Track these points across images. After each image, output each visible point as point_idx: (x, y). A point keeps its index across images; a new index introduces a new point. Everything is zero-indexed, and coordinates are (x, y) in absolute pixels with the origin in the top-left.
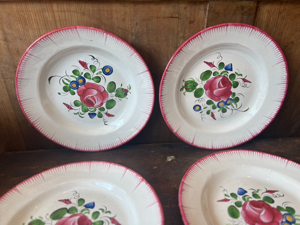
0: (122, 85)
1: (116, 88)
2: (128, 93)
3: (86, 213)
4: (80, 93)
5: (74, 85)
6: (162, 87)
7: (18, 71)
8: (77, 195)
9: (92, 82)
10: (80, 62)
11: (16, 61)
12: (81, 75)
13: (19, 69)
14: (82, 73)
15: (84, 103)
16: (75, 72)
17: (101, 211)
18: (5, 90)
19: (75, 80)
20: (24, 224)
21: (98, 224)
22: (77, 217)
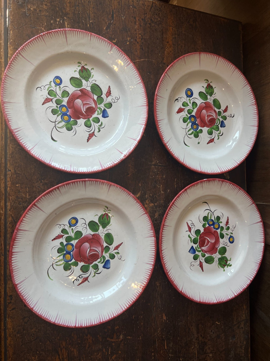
3: (98, 111)
8: (116, 101)
17: (100, 124)
20: (86, 65)
21: (88, 123)
22: (94, 106)
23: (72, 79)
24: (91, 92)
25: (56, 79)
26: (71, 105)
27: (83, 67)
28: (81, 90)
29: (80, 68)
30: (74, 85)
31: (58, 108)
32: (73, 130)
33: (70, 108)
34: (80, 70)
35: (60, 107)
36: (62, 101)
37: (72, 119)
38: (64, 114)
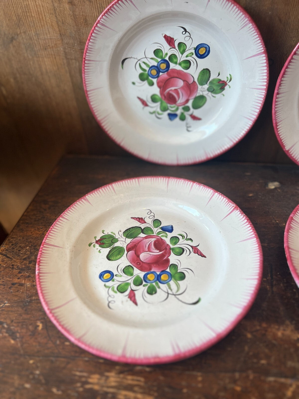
0: (219, 74)
1: (211, 79)
2: (227, 87)
3: (162, 236)
4: (160, 84)
5: (154, 72)
6: (281, 80)
7: (87, 49)
8: (152, 214)
9: (178, 68)
10: (166, 37)
11: (83, 34)
12: (165, 57)
13: (87, 46)
14: (167, 54)
15: (163, 97)
16: (157, 52)
17: (180, 237)
18: (68, 75)
19: (156, 64)
20: (95, 238)
21: (177, 250)
22: (153, 240)
23: (109, 258)
24: (134, 239)
25: (103, 277)
26: (146, 266)
27: (97, 242)
28: (128, 251)
29: (97, 246)
30: (118, 257)
31: (146, 285)
32: (185, 273)
33: (150, 269)
34: (99, 246)
35: (146, 281)
36: (138, 277)
37: (168, 270)
38: (158, 278)
